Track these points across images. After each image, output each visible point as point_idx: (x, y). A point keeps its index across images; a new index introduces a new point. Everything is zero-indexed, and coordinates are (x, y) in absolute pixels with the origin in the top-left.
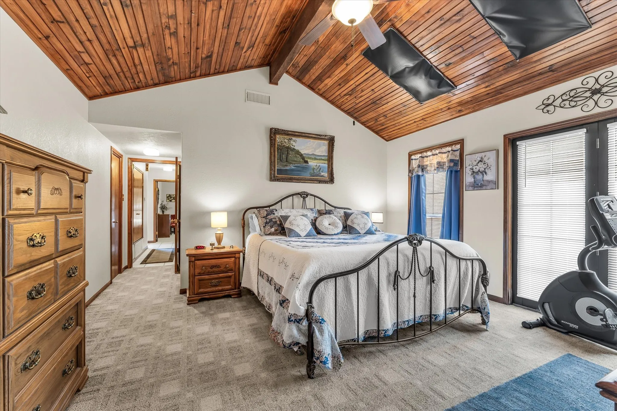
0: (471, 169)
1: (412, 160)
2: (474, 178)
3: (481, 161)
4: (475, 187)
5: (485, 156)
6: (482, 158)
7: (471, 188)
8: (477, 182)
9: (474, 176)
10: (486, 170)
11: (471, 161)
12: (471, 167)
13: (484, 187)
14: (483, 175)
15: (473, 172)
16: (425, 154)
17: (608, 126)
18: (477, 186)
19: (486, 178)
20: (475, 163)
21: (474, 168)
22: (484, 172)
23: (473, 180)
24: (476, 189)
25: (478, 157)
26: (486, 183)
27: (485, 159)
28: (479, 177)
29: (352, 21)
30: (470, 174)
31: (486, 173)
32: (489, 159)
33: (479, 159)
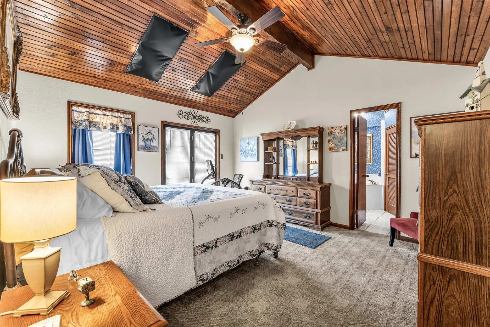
0: (142, 136)
1: (73, 110)
2: (145, 143)
3: (149, 132)
4: (145, 149)
5: (152, 130)
6: (150, 131)
7: (142, 149)
8: (147, 146)
9: (145, 142)
10: (153, 139)
11: (143, 131)
12: (143, 135)
13: (151, 150)
14: (151, 142)
15: (144, 139)
16: (93, 110)
17: (195, 132)
18: (147, 148)
19: (153, 144)
20: (146, 133)
21: (145, 136)
22: (151, 140)
23: (144, 144)
24: (146, 150)
25: (148, 129)
26: (152, 148)
27: (152, 132)
28: (148, 143)
29: (242, 50)
30: (142, 139)
31: (153, 141)
32: (154, 132)
33: (148, 131)
